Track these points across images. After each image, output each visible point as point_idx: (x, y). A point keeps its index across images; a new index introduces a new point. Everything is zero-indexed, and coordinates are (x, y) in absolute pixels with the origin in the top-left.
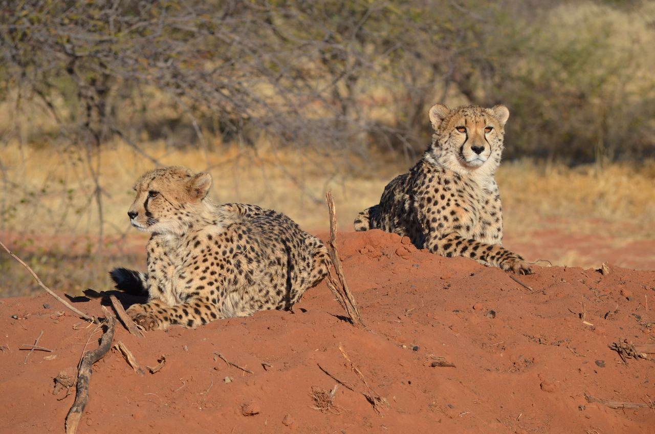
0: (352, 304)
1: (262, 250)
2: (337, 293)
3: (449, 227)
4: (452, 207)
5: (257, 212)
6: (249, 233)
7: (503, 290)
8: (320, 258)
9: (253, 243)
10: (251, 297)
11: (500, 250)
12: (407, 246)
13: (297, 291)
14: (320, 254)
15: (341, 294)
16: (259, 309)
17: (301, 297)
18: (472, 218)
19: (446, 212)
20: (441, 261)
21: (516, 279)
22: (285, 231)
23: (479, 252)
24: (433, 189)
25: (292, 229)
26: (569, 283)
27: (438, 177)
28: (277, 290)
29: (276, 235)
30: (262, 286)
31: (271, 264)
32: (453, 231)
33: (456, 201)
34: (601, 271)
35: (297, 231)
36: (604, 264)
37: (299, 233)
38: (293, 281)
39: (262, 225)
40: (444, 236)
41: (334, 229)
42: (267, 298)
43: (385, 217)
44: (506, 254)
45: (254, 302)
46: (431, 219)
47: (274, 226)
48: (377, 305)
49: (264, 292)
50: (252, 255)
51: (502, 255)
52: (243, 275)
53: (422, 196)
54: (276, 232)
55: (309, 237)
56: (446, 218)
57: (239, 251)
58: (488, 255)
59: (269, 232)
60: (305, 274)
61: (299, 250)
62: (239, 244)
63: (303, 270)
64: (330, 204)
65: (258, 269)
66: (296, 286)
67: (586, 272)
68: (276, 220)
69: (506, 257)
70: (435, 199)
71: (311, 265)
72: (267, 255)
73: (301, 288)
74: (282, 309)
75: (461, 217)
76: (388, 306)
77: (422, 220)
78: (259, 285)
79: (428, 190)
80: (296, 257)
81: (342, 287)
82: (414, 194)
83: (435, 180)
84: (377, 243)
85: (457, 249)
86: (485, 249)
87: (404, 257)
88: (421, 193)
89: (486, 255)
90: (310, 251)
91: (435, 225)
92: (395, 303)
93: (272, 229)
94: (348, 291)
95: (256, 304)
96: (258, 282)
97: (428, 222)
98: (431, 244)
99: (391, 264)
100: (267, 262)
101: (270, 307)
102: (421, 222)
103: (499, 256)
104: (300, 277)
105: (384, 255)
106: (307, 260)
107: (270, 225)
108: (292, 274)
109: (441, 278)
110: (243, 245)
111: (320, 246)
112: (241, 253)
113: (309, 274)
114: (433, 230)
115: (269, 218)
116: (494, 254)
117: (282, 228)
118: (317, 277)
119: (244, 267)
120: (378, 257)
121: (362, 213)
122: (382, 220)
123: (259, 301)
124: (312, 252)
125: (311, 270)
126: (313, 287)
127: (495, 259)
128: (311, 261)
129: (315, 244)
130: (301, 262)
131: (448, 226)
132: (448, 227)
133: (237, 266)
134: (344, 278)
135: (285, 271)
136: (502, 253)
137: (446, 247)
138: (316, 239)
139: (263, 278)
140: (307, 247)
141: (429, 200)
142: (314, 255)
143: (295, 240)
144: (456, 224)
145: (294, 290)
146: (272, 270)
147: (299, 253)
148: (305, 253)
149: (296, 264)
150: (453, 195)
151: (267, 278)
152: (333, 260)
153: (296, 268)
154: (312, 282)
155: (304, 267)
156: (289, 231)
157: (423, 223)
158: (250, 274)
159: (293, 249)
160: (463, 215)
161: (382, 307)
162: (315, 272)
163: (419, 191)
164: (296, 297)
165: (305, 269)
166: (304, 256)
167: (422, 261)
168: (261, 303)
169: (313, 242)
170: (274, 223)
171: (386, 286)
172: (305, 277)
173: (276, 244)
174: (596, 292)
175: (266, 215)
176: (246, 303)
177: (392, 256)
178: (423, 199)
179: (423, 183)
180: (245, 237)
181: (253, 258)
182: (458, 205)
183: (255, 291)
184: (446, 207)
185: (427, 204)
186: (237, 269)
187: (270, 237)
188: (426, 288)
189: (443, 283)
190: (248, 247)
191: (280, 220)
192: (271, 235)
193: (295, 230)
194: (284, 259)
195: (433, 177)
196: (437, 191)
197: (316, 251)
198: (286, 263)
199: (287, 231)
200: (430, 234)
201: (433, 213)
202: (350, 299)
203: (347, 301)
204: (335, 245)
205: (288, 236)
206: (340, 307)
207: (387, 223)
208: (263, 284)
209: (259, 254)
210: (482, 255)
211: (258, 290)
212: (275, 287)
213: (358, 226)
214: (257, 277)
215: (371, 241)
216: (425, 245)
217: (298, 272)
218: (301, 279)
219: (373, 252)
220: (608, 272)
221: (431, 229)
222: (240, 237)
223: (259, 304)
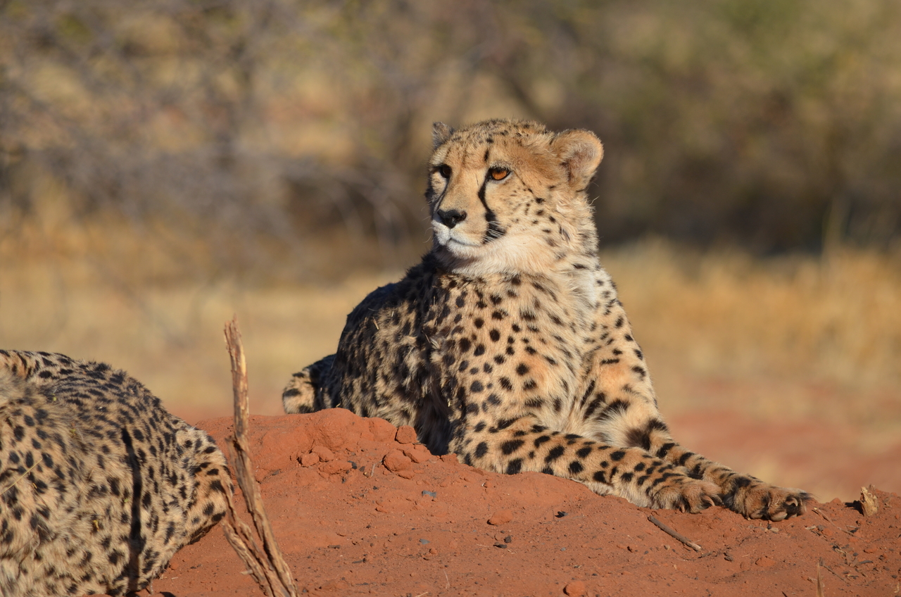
0: (285, 581)
1: (72, 461)
2: (249, 556)
3: (513, 404)
4: (520, 355)
5: (65, 368)
6: (41, 423)
7: (634, 549)
8: (210, 478)
9: (50, 447)
10: (47, 567)
11: (644, 461)
12: (408, 448)
13: (157, 554)
14: (210, 468)
15: (258, 560)
16: (68, 593)
17: (166, 567)
18: (565, 379)
19: (507, 369)
20: (489, 484)
21: (663, 524)
22: (132, 414)
23: (592, 464)
24: (471, 322)
25: (148, 408)
26: (785, 535)
27: (477, 291)
28: (111, 550)
29: (112, 423)
30: (74, 542)
31: (95, 494)
32: (525, 412)
33: (526, 341)
34: (858, 506)
35: (159, 414)
36: (865, 491)
37: (162, 418)
38: (145, 531)
39: (80, 399)
40: (503, 424)
41: (242, 408)
42: (87, 569)
43: (351, 386)
44: (659, 467)
45: (56, 579)
46: (468, 385)
47: (109, 402)
48: (340, 585)
49: (80, 555)
50: (46, 475)
51: (650, 471)
52: (25, 519)
53: (449, 338)
54: (111, 417)
55: (183, 428)
56: (505, 383)
57: (15, 467)
58: (614, 471)
59: (96, 416)
60: (176, 515)
61: (164, 459)
62: (16, 450)
63: (171, 503)
64: (234, 351)
65: (61, 505)
66: (155, 542)
67: (823, 507)
68: (111, 386)
69: (660, 476)
70: (479, 341)
71: (189, 492)
72: (86, 472)
73: (167, 547)
74: (121, 594)
75: (542, 378)
76: (366, 587)
77: (448, 388)
78: (66, 539)
79: (458, 324)
80: (157, 476)
81: (262, 543)
82: (429, 336)
83: (471, 299)
84: (340, 441)
85: (537, 453)
86: (605, 457)
87: (402, 473)
88: (445, 332)
89: (608, 470)
90: (186, 461)
91: (478, 398)
92: (383, 581)
93: (105, 410)
94: (274, 552)
95: (60, 583)
96: (65, 533)
97: (462, 391)
98: (469, 441)
99: (372, 491)
100: (84, 487)
101: (94, 589)
102: (446, 395)
103: (643, 473)
104: (164, 521)
105: (355, 467)
106: (179, 482)
107: (99, 400)
108: (145, 516)
109: (489, 523)
110: (24, 451)
111: (210, 450)
112: (21, 471)
113: (185, 513)
114: (474, 409)
115: (96, 382)
116: (629, 469)
117: (125, 408)
118: (201, 523)
119: (25, 502)
120: (343, 474)
121: (300, 375)
122: (346, 393)
123: (69, 576)
124: (193, 462)
125: (190, 505)
126: (191, 543)
127: (634, 480)
128: (189, 484)
129: (199, 443)
130: (168, 487)
131: (512, 400)
132: (511, 402)
133: (7, 498)
134: (265, 523)
135: (128, 508)
136: (648, 466)
137: (507, 448)
138: (200, 432)
139: (73, 524)
140: (180, 451)
141: (465, 345)
142: (195, 471)
143: (155, 434)
144: (531, 395)
145: (149, 551)
146: (98, 506)
147: (163, 467)
148: (176, 466)
149: (156, 491)
150: (516, 328)
151: (84, 525)
152: (239, 480)
153: (155, 500)
154: (189, 534)
155: (173, 497)
156: (142, 415)
157: (450, 396)
158: (41, 518)
159: (149, 456)
160: (545, 373)
161: (354, 589)
162: (197, 511)
163: (440, 328)
164: (156, 567)
165: (175, 503)
166: (174, 473)
167: (444, 484)
168: (73, 580)
169: (194, 440)
170: (108, 395)
171: (360, 541)
172: (175, 521)
173: (111, 445)
174: (847, 554)
175: (89, 374)
176: (37, 580)
177: (375, 470)
178: (451, 344)
179: (446, 311)
180: (30, 432)
181: (46, 481)
182: (531, 351)
183: (56, 554)
184: (506, 356)
185: (461, 354)
186: (10, 506)
187: (98, 428)
188: (455, 544)
189: (493, 534)
190: (37, 456)
191: (121, 387)
192: (101, 423)
193: (153, 412)
194: (127, 483)
195: (464, 294)
196: (479, 323)
197: (201, 459)
198: (131, 490)
199: (137, 414)
200: (465, 421)
201: (474, 371)
202: (281, 570)
203: (272, 576)
204: (244, 444)
205: (139, 425)
206: (256, 589)
207: (357, 399)
208: (75, 536)
209: (65, 470)
210: (600, 469)
211: (64, 552)
212: (106, 543)
213: (293, 402)
214: (61, 524)
215: (325, 437)
216: (452, 445)
217: (159, 509)
218: (167, 526)
219: (331, 463)
220: (875, 509)
221: (467, 409)
222: (19, 433)
223: (68, 582)
